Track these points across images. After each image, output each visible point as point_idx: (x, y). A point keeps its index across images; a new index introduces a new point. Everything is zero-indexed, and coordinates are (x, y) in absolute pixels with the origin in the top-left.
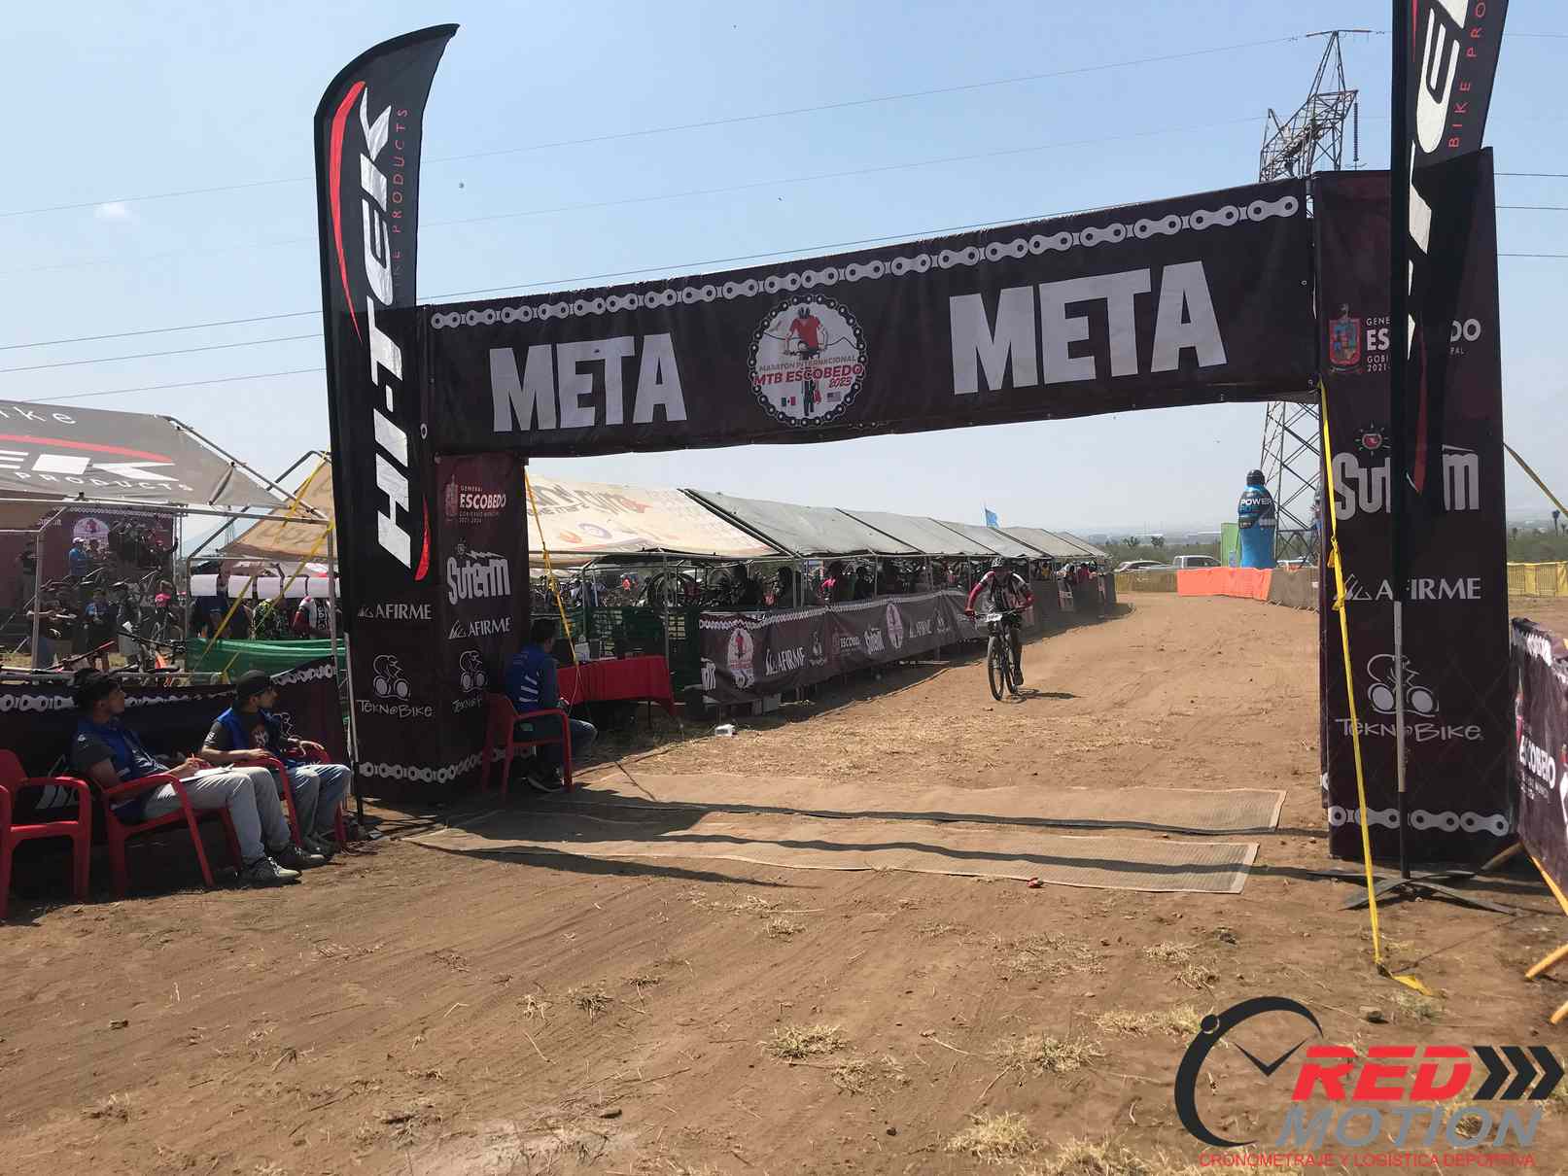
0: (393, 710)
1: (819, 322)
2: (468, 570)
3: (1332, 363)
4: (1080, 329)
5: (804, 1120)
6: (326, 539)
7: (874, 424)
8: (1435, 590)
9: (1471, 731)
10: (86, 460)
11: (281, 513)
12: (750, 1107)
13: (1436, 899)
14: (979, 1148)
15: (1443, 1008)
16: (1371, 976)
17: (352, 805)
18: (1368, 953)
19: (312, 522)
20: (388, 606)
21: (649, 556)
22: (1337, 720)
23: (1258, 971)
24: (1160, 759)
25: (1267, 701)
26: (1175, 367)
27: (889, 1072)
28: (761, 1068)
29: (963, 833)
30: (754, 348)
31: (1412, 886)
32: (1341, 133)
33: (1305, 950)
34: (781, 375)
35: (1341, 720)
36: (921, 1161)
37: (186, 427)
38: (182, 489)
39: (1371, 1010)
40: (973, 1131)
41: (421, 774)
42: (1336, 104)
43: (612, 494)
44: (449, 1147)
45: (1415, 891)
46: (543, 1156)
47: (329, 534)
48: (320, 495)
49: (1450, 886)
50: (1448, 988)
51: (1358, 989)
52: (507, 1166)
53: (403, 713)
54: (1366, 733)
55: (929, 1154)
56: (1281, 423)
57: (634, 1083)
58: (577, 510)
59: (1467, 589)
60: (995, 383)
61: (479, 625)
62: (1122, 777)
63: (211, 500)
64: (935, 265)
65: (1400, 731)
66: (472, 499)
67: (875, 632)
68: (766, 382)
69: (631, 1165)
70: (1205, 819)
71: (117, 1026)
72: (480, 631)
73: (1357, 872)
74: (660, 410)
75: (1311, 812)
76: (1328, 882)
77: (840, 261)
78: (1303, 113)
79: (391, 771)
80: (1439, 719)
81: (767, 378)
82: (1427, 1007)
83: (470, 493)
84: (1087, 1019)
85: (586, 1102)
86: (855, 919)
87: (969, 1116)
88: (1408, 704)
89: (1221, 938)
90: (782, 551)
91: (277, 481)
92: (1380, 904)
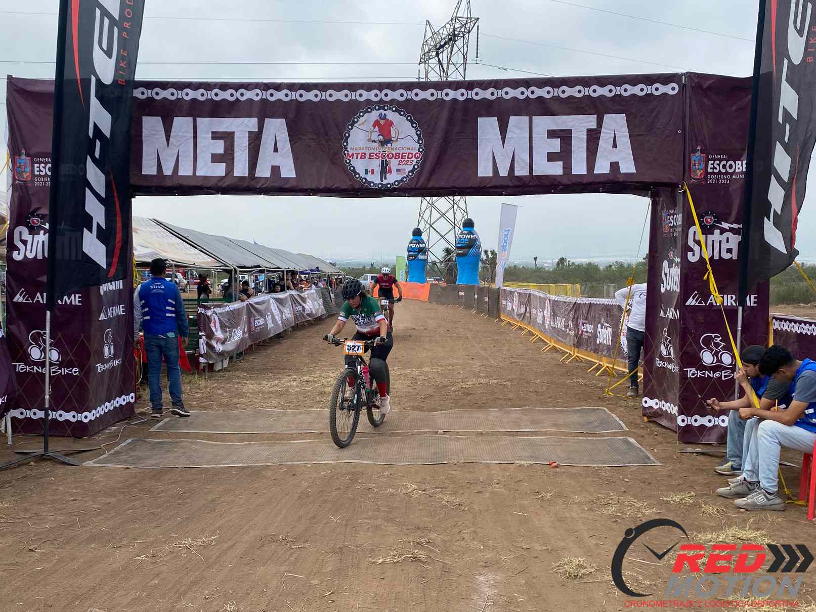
1: (393, 124)
3: (691, 177)
4: (555, 145)
8: (735, 301)
26: (607, 171)
32: (468, 40)
34: (365, 154)
35: (686, 369)
42: (466, 23)
54: (699, 376)
59: (751, 301)
60: (503, 172)
61: (112, 310)
64: (469, 97)
68: (354, 157)
72: (112, 314)
74: (276, 170)
77: (407, 86)
81: (355, 155)
90: (225, 264)
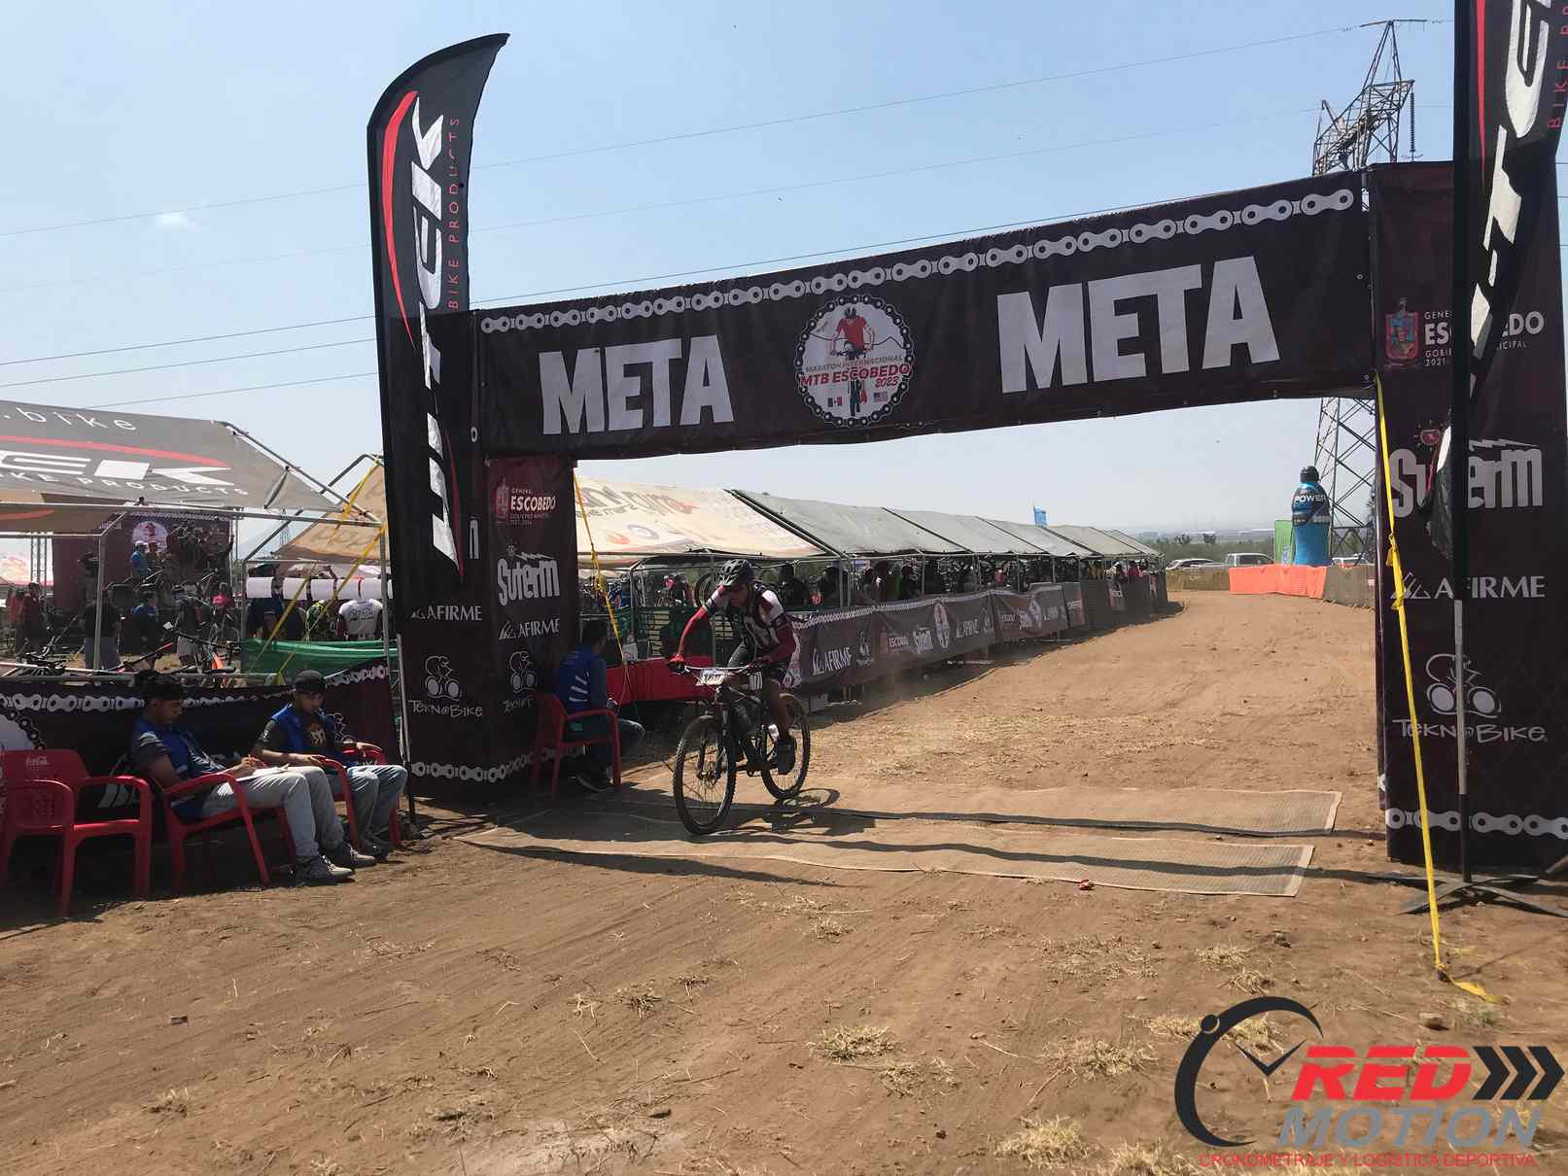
0: (445, 710)
1: (866, 323)
2: (518, 571)
3: (1387, 357)
4: (1130, 325)
5: (851, 1122)
6: (379, 541)
7: (920, 424)
8: (1497, 589)
9: (1536, 733)
10: (145, 466)
11: (335, 517)
12: (801, 1107)
13: (1499, 903)
14: (1030, 1152)
15: (1506, 1015)
16: (1431, 981)
17: (404, 804)
18: (1429, 958)
19: (365, 525)
20: (439, 607)
21: (697, 556)
22: (1394, 721)
23: (1313, 975)
24: (1213, 759)
25: (1322, 700)
26: (1227, 363)
27: (939, 1074)
28: (810, 1068)
29: (1009, 834)
30: (801, 349)
31: (1474, 890)
32: (1398, 123)
33: (1362, 954)
34: (827, 375)
35: (1398, 721)
36: (970, 1164)
37: (242, 433)
38: (237, 493)
39: (1430, 1016)
40: (1024, 1136)
41: (472, 774)
42: (1392, 94)
43: (658, 495)
44: (500, 1144)
45: (1477, 895)
46: (594, 1156)
47: (381, 537)
48: (373, 499)
49: (1515, 891)
50: (1510, 994)
51: (1417, 995)
52: (557, 1164)
53: (455, 713)
54: (1426, 734)
55: (981, 1158)
56: (1336, 418)
57: (682, 1083)
58: (625, 511)
59: (1531, 587)
60: (1044, 381)
61: (529, 626)
62: (1174, 778)
63: (266, 504)
64: (982, 263)
65: (1460, 732)
66: (523, 501)
67: (924, 631)
68: (813, 382)
69: (680, 1166)
70: (1259, 820)
71: (177, 1021)
72: (529, 631)
73: (1416, 875)
74: (707, 411)
75: (1368, 814)
76: (1386, 885)
77: (886, 261)
78: (1357, 104)
79: (443, 770)
80: (1502, 720)
81: (814, 379)
82: (1488, 1014)
83: (521, 495)
84: (1139, 1024)
85: (635, 1101)
86: (903, 921)
87: (1020, 1120)
88: (1469, 705)
89: (1276, 942)
90: (828, 551)
91: (331, 485)
92: (1441, 908)
